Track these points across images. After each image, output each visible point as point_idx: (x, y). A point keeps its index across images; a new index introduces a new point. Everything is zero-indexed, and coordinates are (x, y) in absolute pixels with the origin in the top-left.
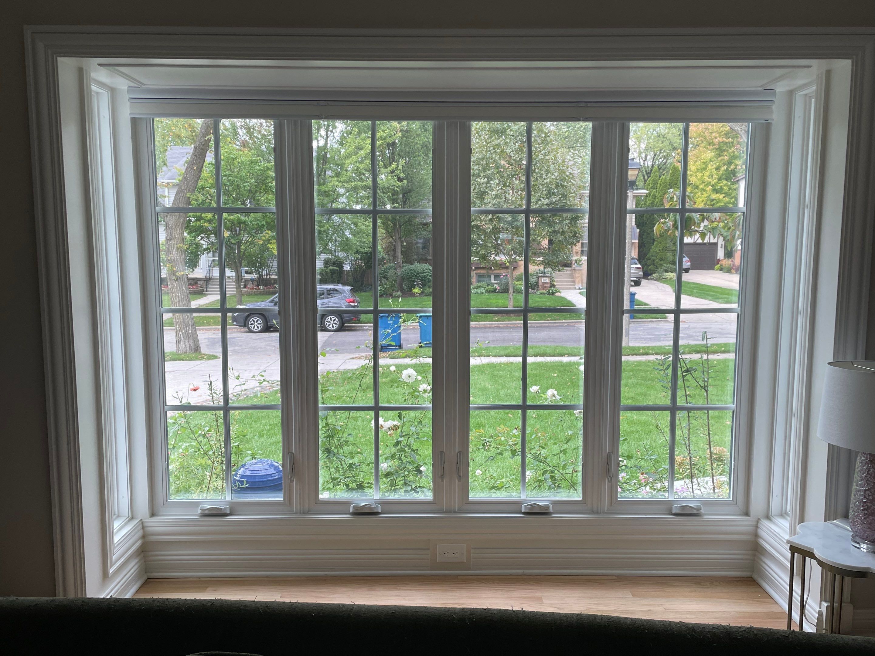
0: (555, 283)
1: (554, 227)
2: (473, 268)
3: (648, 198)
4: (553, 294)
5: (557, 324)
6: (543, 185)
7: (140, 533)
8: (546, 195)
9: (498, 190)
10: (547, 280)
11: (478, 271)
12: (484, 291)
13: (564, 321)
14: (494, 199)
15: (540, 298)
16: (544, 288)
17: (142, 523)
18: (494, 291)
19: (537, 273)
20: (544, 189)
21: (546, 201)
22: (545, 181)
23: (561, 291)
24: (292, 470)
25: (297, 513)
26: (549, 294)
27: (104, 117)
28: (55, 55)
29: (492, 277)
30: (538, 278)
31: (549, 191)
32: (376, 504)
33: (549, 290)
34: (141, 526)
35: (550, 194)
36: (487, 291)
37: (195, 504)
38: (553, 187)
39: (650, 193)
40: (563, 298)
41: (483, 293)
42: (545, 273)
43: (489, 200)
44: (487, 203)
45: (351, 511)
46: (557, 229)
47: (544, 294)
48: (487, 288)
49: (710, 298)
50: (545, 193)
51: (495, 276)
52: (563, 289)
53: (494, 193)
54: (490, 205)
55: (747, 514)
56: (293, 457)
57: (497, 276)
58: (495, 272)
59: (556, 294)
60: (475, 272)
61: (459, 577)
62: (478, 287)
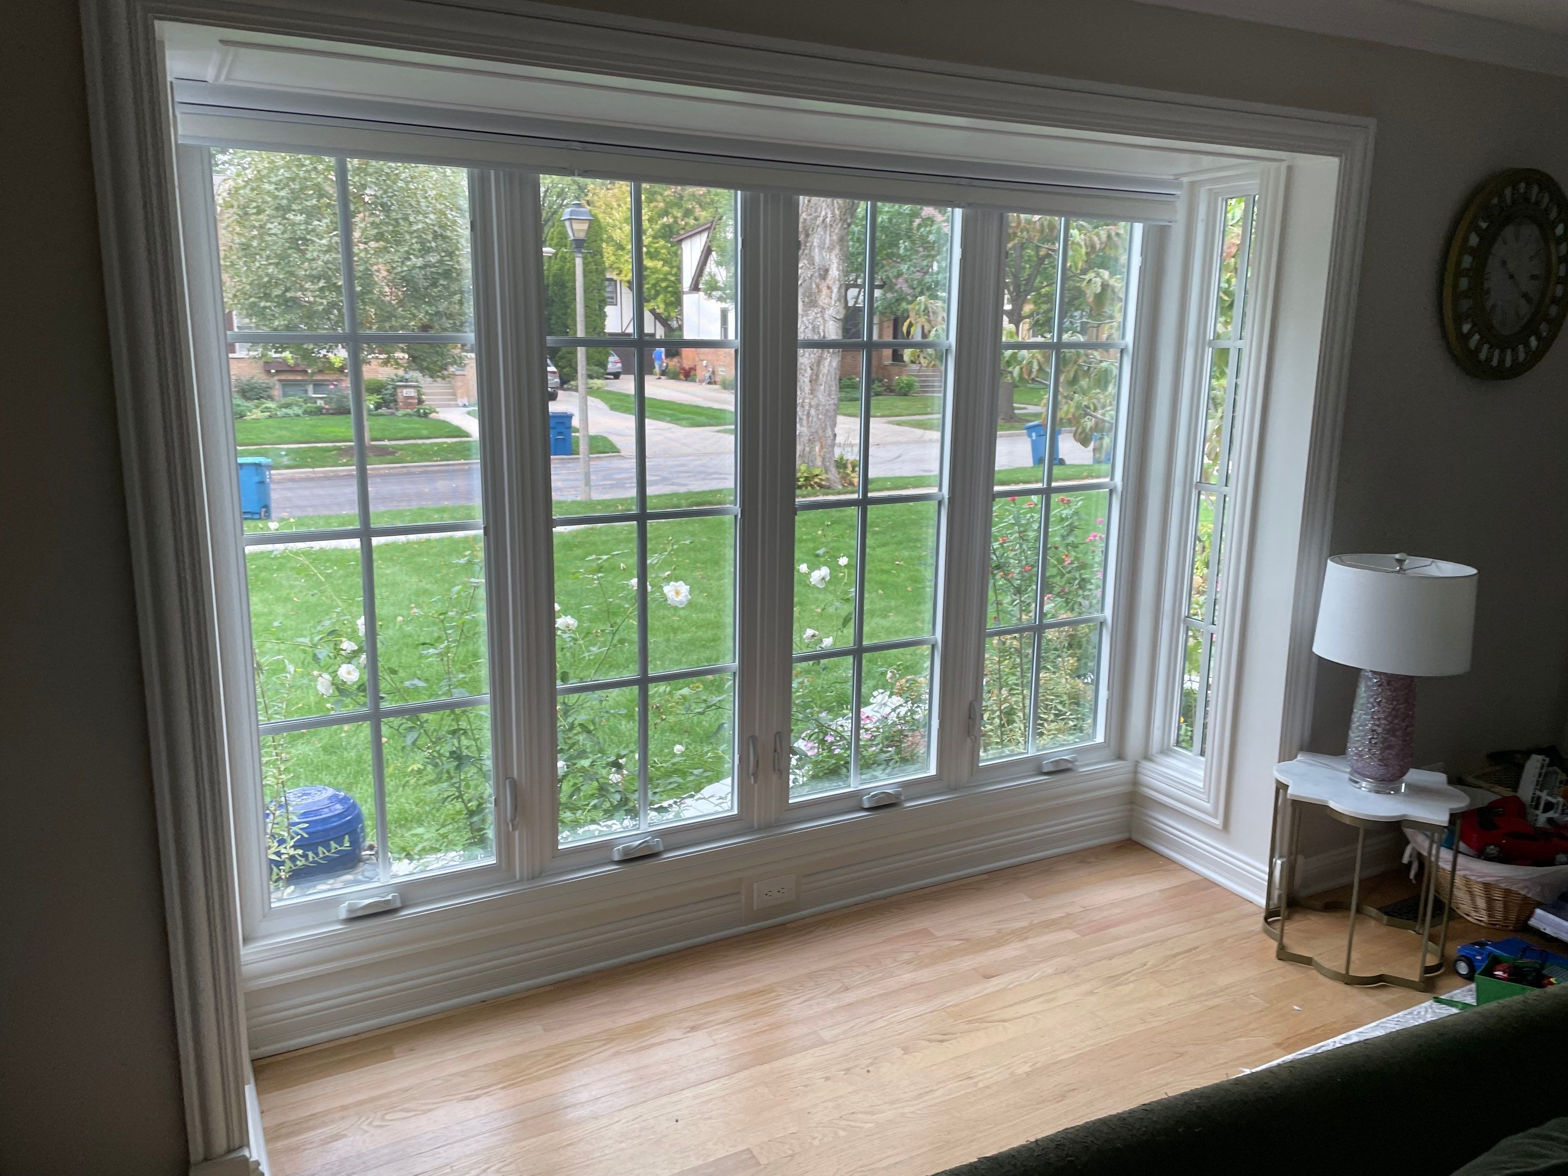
0: (423, 397)
1: (437, 307)
2: (273, 371)
3: (553, 261)
4: (426, 415)
5: (451, 468)
6: (411, 233)
8: (420, 251)
9: (331, 237)
10: (412, 393)
11: (283, 377)
12: (300, 412)
13: (462, 461)
14: (326, 252)
15: (405, 422)
16: (408, 405)
18: (319, 412)
19: (393, 380)
20: (414, 241)
21: (420, 262)
22: (415, 227)
23: (438, 409)
25: (521, 881)
26: (419, 416)
29: (310, 388)
30: (395, 388)
31: (422, 243)
32: (653, 838)
33: (418, 411)
35: (425, 250)
36: (305, 412)
37: (333, 902)
38: (430, 237)
39: (556, 254)
40: (444, 421)
41: (298, 416)
42: (407, 380)
43: (315, 254)
44: (314, 259)
45: (617, 857)
46: (441, 309)
47: (410, 415)
48: (305, 406)
49: (668, 419)
50: (417, 246)
51: (315, 385)
52: (439, 406)
53: (324, 241)
54: (320, 263)
55: (1122, 756)
57: (318, 385)
58: (315, 378)
59: (433, 415)
60: (276, 378)
61: (789, 925)
62: (287, 406)
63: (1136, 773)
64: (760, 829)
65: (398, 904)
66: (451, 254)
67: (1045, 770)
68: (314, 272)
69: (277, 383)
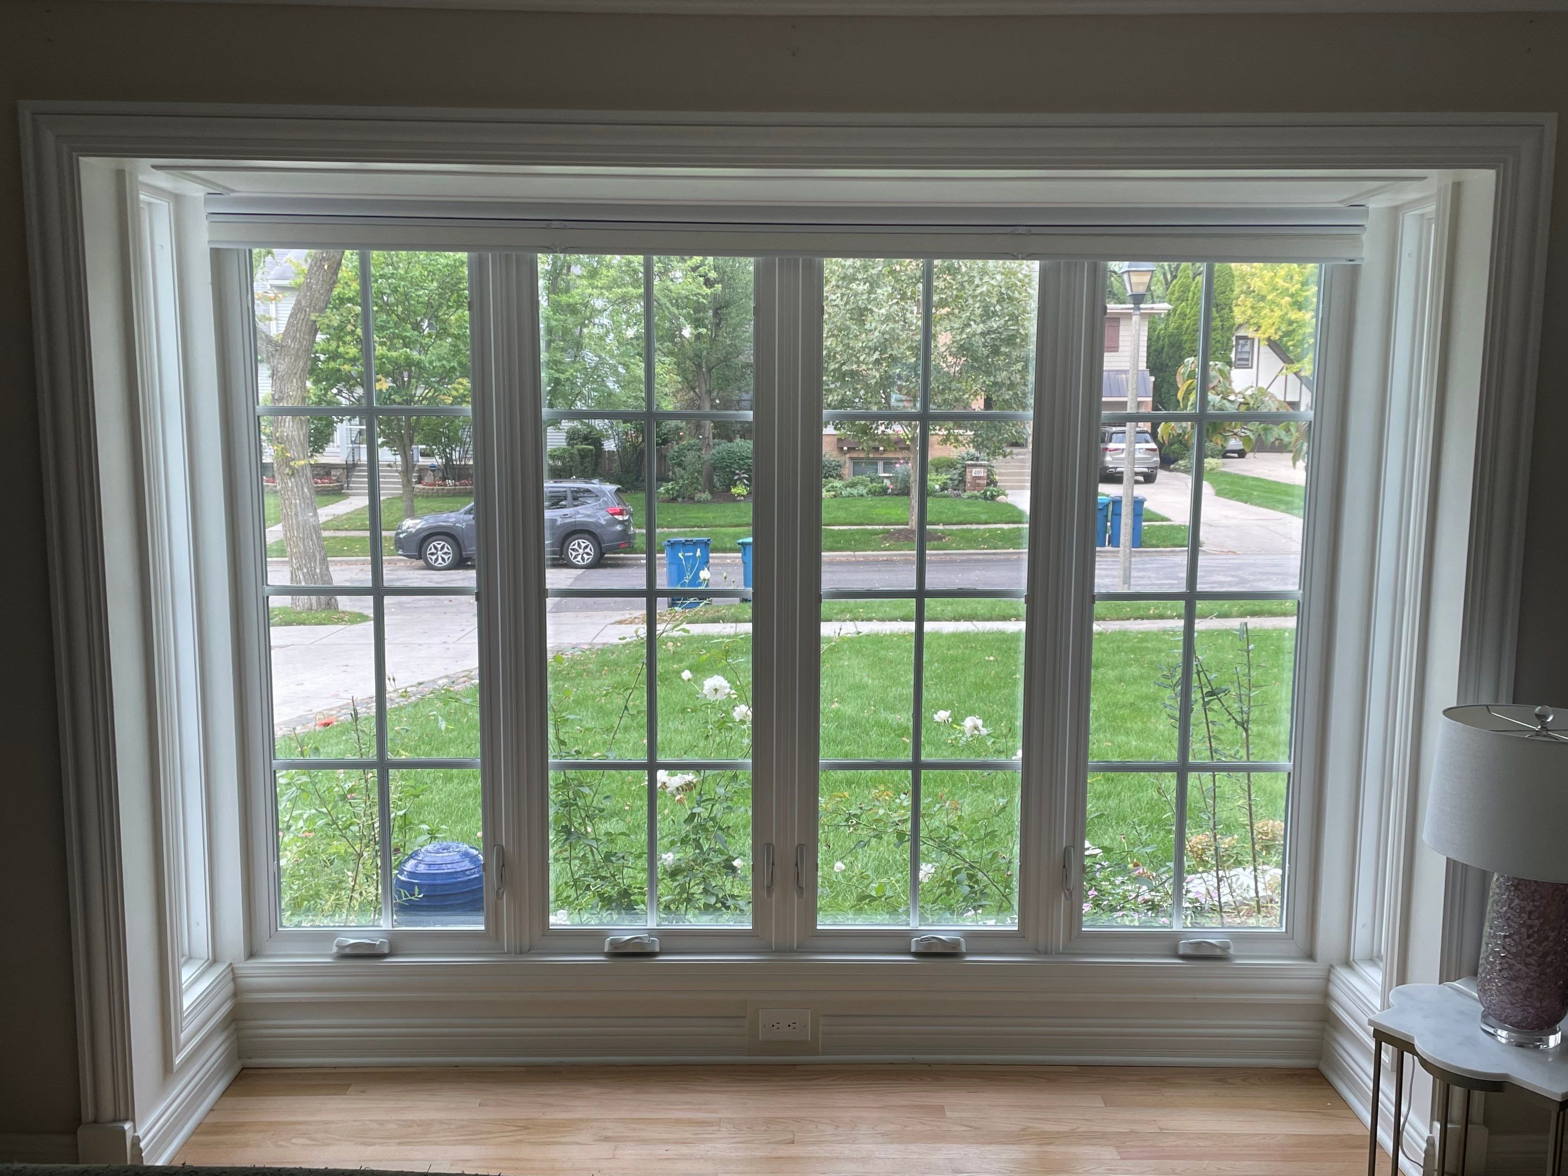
0: (997, 478)
1: (995, 377)
2: (845, 448)
4: (993, 497)
5: (998, 557)
6: (974, 297)
7: (230, 987)
8: (981, 316)
9: (891, 306)
10: (981, 472)
11: (855, 455)
12: (864, 492)
13: (1011, 550)
14: (883, 322)
15: (968, 505)
16: (976, 486)
17: (233, 970)
18: (884, 492)
19: (963, 458)
20: (977, 305)
21: (980, 328)
22: (979, 291)
23: (1007, 492)
24: (501, 877)
25: (509, 953)
26: (986, 498)
27: (162, 246)
28: (74, 154)
29: (880, 465)
30: (965, 467)
31: (986, 308)
32: (650, 936)
33: (986, 491)
34: (230, 976)
35: (987, 314)
36: (870, 492)
37: (328, 936)
38: (994, 301)
40: (1010, 505)
41: (862, 496)
42: (977, 459)
43: (874, 324)
44: (871, 331)
45: (606, 949)
46: (999, 380)
47: (976, 497)
48: (871, 486)
50: (978, 312)
51: (885, 463)
52: (1012, 488)
53: (883, 311)
54: (877, 334)
55: (1310, 956)
56: (502, 854)
57: (888, 464)
58: (885, 456)
59: (999, 499)
60: (848, 456)
61: (798, 1068)
62: (853, 485)
63: (1328, 980)
64: (777, 951)
65: (386, 951)
66: (1014, 318)
67: (1181, 952)
68: (870, 344)
69: (847, 461)
